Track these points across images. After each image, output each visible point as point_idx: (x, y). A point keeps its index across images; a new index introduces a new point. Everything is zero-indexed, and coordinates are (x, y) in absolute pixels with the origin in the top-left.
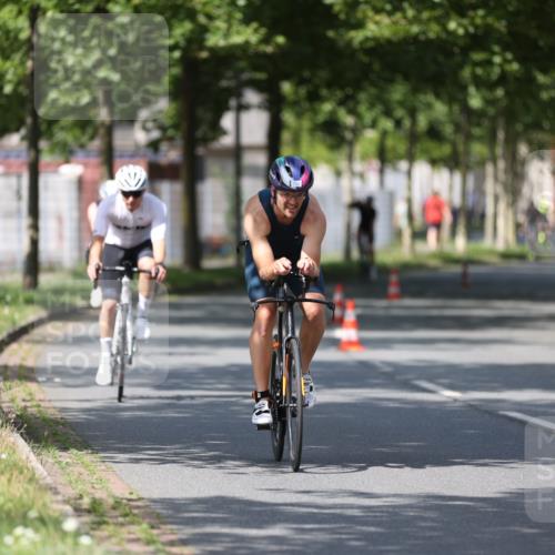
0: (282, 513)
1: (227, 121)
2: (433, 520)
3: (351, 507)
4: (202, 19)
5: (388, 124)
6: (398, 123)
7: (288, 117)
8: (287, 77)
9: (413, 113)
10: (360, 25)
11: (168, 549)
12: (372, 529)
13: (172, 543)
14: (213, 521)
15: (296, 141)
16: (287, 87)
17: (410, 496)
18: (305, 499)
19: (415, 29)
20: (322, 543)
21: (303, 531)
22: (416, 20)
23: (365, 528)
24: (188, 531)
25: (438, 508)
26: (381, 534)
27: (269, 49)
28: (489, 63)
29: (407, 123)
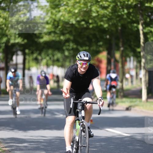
0: (27, 141)
1: (14, 58)
2: (58, 142)
3: (41, 139)
4: (9, 37)
5: (48, 58)
6: (50, 58)
7: (27, 57)
8: (27, 48)
9: (53, 56)
10: (42, 38)
11: (2, 149)
12: (45, 144)
13: (3, 147)
14: (12, 143)
15: (29, 62)
16: (27, 51)
17: (53, 137)
18: (31, 138)
19: (54, 39)
20: (35, 147)
21: (31, 145)
22: (54, 37)
23: (44, 144)
24: (6, 145)
25: (59, 139)
26: (47, 145)
27: (23, 43)
28: (69, 46)
29: (52, 58)
